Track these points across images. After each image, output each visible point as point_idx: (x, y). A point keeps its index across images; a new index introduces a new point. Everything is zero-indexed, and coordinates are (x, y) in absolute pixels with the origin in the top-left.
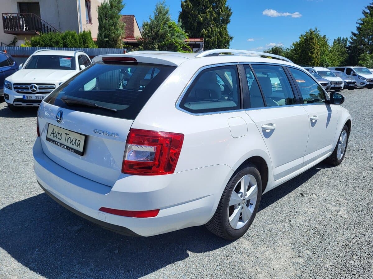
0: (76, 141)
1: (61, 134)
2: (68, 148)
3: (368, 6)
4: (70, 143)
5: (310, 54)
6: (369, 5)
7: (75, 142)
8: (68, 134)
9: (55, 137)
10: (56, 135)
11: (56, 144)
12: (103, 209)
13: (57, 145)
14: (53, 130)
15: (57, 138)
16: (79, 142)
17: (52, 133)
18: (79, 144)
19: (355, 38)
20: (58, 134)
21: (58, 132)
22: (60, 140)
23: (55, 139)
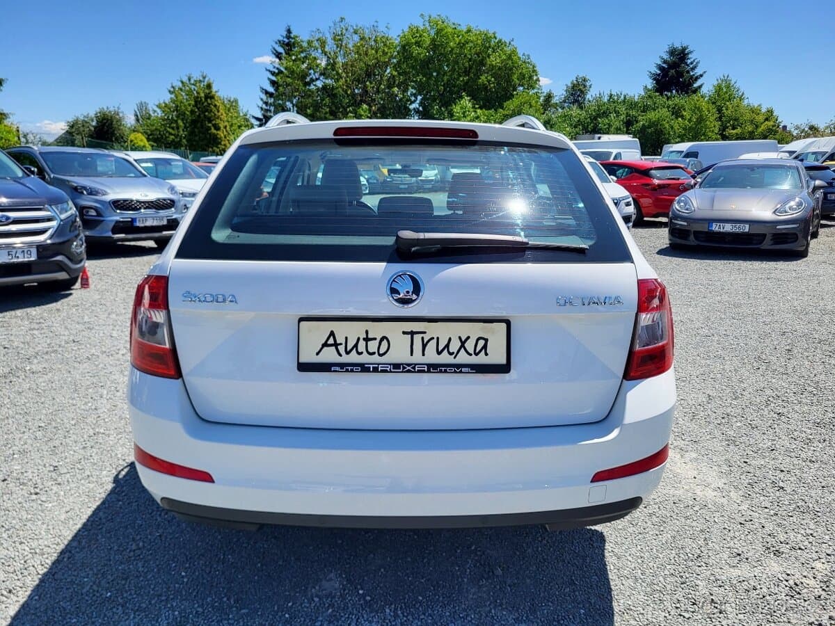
0: (463, 342)
2: (433, 368)
3: (280, 41)
4: (439, 353)
5: (213, 131)
6: (281, 39)
7: (462, 346)
8: (423, 333)
9: (348, 352)
11: (365, 369)
12: (600, 477)
13: (375, 370)
15: (359, 354)
16: (481, 341)
18: (484, 347)
19: (271, 100)
22: (381, 355)
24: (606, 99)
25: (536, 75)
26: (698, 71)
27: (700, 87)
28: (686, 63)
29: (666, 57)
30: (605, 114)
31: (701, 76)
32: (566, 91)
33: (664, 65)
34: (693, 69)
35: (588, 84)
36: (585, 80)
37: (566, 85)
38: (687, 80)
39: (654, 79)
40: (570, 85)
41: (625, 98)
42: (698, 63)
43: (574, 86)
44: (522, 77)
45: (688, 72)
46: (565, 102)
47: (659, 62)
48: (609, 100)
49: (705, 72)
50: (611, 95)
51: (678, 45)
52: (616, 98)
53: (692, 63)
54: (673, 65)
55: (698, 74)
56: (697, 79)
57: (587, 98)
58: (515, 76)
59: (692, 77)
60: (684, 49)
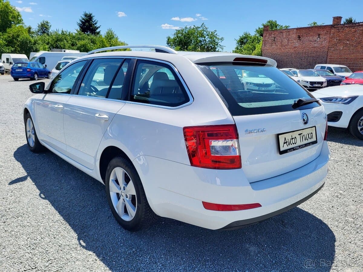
0: (309, 135)
1: (295, 137)
2: (306, 145)
4: (305, 140)
7: (309, 137)
8: (302, 134)
9: (289, 145)
10: (290, 142)
11: (294, 150)
13: (296, 149)
14: (285, 139)
15: (291, 144)
16: (311, 134)
17: (284, 143)
18: (312, 136)
20: (291, 140)
21: (291, 138)
22: (295, 144)
23: (291, 146)
24: (60, 33)
25: (20, 17)
26: (97, 25)
27: (99, 32)
28: (92, 21)
29: (84, 17)
30: (61, 40)
31: (99, 27)
32: (38, 27)
33: (83, 20)
34: (96, 24)
35: (49, 25)
36: (47, 22)
37: (38, 24)
38: (94, 28)
39: (80, 26)
40: (40, 24)
41: (69, 33)
42: (97, 21)
43: (42, 25)
44: (14, 17)
45: (94, 25)
46: (38, 32)
47: (81, 19)
48: (62, 33)
49: (100, 26)
50: (63, 31)
51: (88, 13)
52: (65, 33)
53: (94, 21)
54: (87, 21)
55: (98, 26)
56: (97, 28)
57: (50, 31)
58: (11, 17)
59: (95, 27)
60: (90, 15)
